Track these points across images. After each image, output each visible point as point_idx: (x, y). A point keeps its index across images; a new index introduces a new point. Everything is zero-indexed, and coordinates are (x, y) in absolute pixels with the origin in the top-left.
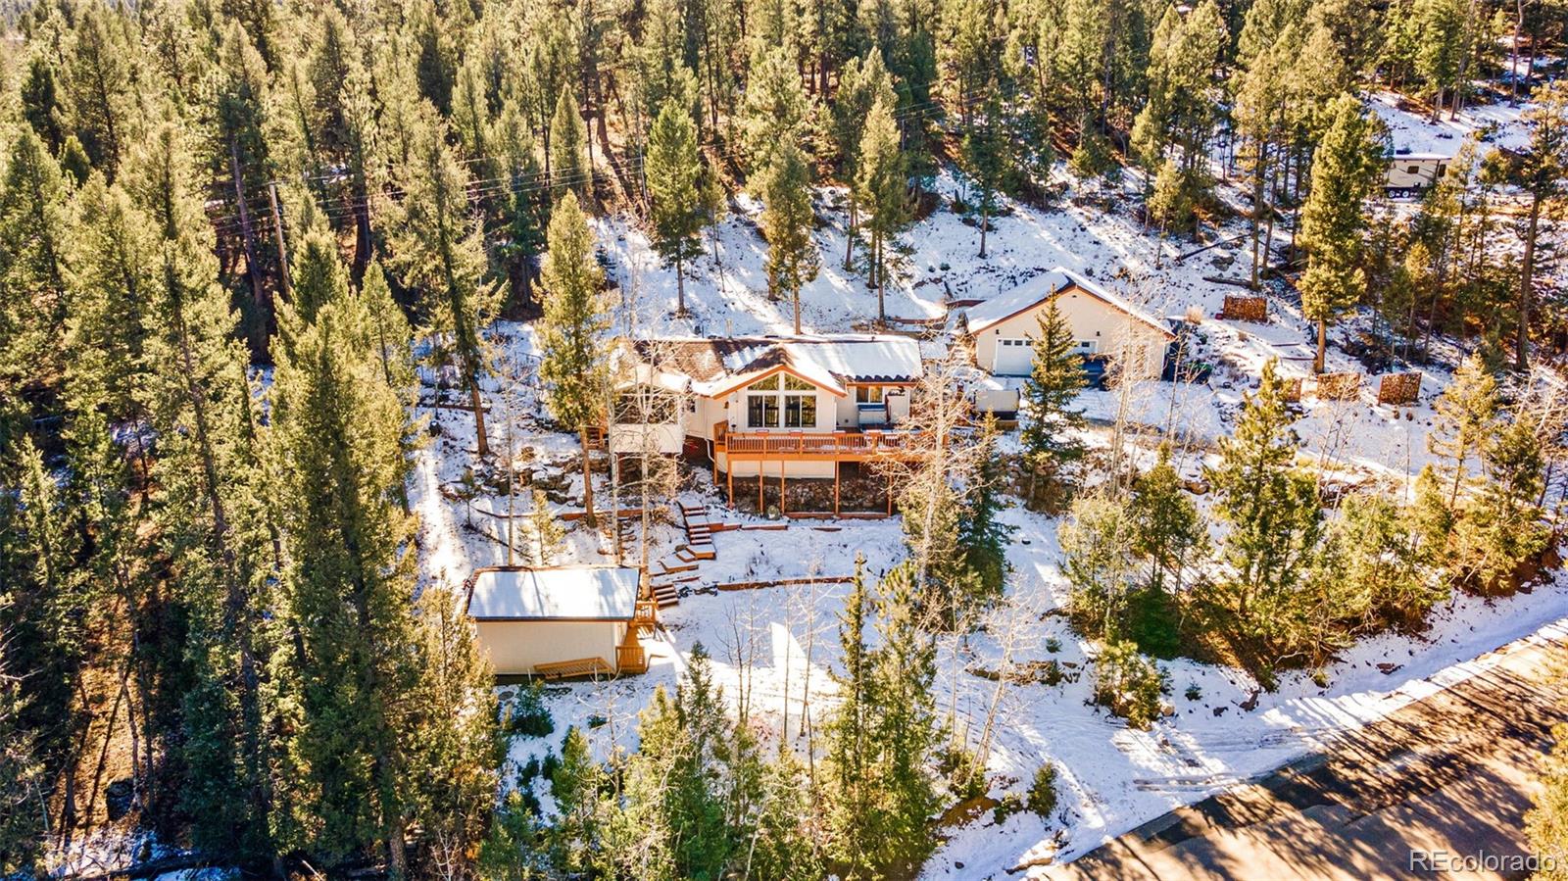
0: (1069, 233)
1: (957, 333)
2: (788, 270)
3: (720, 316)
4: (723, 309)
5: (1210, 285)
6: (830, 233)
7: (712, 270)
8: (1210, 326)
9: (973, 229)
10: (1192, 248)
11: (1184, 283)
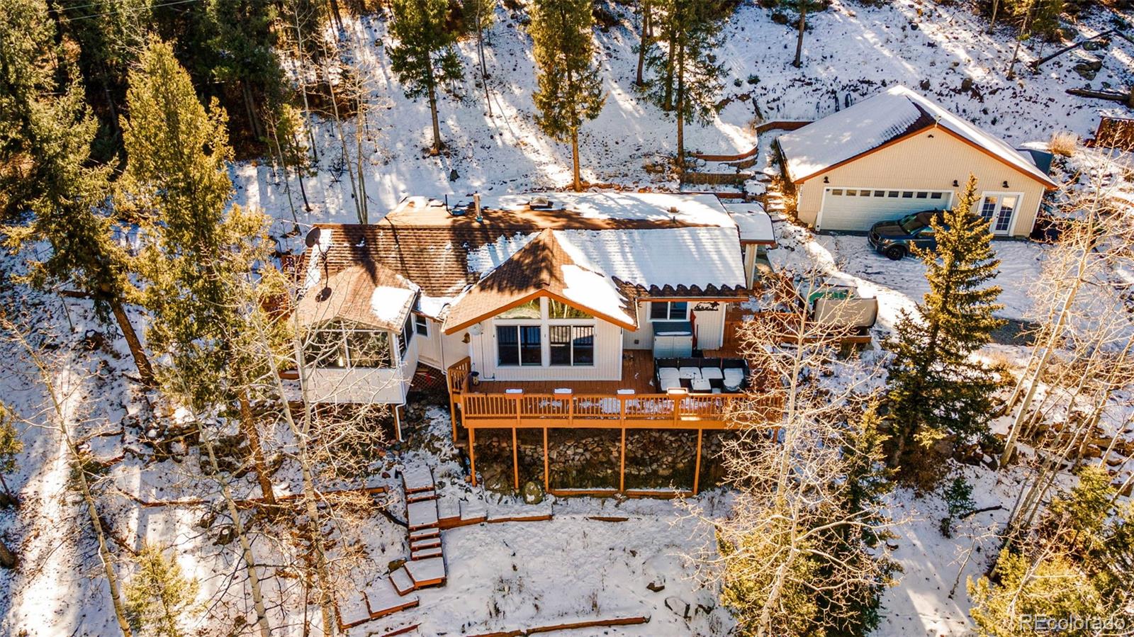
0: (898, 34)
1: (770, 171)
2: (562, 106)
3: (484, 153)
4: (487, 142)
5: (1075, 100)
6: (618, 34)
7: (478, 85)
8: (1084, 159)
9: (784, 29)
10: (1048, 50)
11: (1044, 97)
